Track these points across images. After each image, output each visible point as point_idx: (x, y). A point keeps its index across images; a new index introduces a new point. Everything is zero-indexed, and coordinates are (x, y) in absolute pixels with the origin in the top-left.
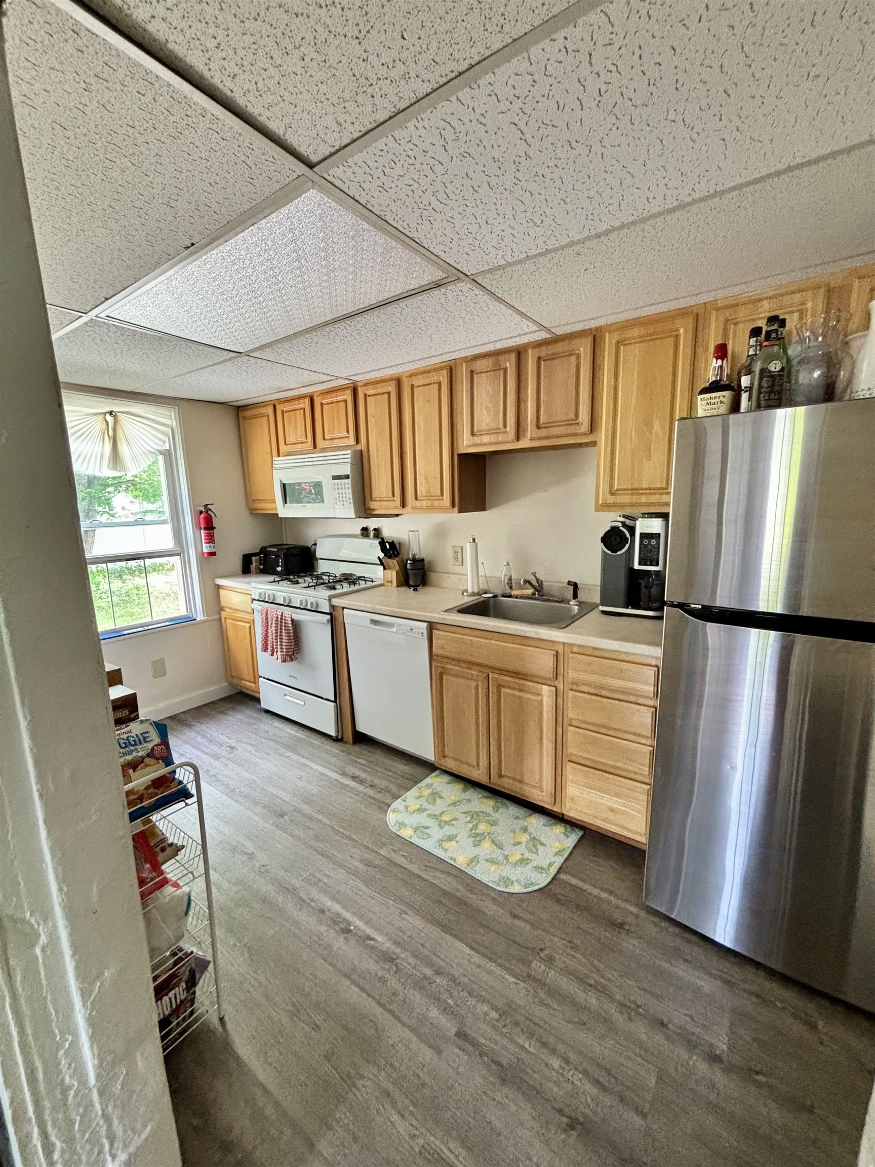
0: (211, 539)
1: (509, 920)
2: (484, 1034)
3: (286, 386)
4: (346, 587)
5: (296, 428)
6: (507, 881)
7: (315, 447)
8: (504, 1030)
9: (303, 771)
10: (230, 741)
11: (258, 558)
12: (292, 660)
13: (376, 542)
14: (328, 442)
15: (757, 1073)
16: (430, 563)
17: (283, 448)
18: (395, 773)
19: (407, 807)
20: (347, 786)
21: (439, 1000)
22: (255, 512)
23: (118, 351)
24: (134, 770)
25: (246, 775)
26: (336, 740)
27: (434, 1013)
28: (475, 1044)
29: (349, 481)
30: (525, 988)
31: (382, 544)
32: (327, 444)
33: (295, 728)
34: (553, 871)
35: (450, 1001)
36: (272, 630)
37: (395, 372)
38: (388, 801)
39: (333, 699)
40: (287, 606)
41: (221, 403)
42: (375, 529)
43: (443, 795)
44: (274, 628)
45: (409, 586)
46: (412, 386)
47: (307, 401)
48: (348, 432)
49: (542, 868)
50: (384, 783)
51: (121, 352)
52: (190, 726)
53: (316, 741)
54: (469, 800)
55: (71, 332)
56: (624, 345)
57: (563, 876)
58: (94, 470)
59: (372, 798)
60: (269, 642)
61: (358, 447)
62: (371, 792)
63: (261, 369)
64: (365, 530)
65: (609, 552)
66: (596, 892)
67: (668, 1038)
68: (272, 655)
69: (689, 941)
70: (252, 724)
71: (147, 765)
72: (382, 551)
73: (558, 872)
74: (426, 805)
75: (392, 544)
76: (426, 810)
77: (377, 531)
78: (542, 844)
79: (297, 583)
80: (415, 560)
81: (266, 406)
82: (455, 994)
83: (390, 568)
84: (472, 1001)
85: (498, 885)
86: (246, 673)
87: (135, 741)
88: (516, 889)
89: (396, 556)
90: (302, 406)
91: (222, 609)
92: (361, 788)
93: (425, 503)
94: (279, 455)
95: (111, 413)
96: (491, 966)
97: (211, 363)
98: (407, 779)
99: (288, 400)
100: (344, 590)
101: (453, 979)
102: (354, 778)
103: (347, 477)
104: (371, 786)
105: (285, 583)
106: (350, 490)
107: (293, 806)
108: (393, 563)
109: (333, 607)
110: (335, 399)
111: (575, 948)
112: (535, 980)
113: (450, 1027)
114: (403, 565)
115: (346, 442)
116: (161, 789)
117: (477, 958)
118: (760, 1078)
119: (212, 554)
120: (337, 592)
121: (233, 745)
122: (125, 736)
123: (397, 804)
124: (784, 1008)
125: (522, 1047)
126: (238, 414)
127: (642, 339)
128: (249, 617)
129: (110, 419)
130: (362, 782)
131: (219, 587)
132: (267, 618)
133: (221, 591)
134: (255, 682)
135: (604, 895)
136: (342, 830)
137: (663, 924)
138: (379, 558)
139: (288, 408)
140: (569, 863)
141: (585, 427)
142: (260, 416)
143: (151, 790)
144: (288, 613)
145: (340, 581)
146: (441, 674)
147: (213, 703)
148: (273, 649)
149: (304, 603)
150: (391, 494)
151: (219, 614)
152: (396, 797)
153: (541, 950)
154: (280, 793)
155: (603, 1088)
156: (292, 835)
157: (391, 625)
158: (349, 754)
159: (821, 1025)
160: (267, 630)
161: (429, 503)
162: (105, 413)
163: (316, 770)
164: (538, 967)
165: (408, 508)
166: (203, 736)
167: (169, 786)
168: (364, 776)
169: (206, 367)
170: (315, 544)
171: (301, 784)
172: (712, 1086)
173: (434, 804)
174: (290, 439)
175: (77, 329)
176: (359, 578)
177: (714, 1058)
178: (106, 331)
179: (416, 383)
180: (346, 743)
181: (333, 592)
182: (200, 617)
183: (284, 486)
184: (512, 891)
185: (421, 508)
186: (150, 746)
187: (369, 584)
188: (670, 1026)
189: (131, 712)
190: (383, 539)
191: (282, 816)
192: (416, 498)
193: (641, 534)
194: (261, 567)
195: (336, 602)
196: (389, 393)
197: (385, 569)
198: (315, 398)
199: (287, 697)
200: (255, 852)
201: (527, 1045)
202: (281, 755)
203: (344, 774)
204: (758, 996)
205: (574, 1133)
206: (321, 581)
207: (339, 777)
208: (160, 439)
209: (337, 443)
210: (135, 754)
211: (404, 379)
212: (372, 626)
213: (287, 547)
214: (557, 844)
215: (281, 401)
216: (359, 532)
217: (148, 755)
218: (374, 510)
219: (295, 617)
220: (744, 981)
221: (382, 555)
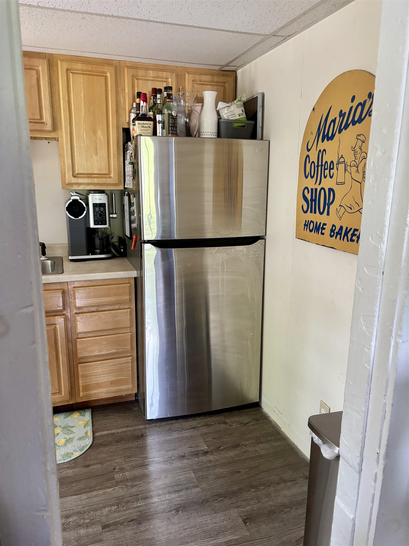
1: (86, 470)
2: (117, 517)
6: (68, 455)
8: (124, 508)
15: (220, 447)
21: (80, 526)
27: (82, 532)
28: (115, 524)
30: (120, 488)
34: (90, 434)
35: (87, 521)
49: (83, 437)
56: (72, 73)
57: (97, 434)
65: (73, 218)
66: (120, 430)
67: (188, 459)
69: (172, 424)
73: (93, 434)
78: (72, 427)
82: (86, 517)
84: (98, 513)
85: (65, 459)
88: (77, 454)
96: (94, 493)
101: (79, 513)
111: (129, 457)
112: (121, 481)
113: (98, 528)
117: (84, 496)
118: (221, 448)
124: (215, 424)
125: (138, 507)
127: (84, 73)
135: (124, 430)
137: (158, 424)
140: (96, 427)
141: (49, 127)
153: (114, 469)
155: (178, 491)
159: (227, 421)
164: (118, 476)
172: (210, 461)
177: (206, 453)
184: (75, 457)
188: (186, 455)
193: (94, 204)
201: (139, 505)
204: (205, 425)
205: (180, 512)
214: (81, 422)
220: (198, 424)
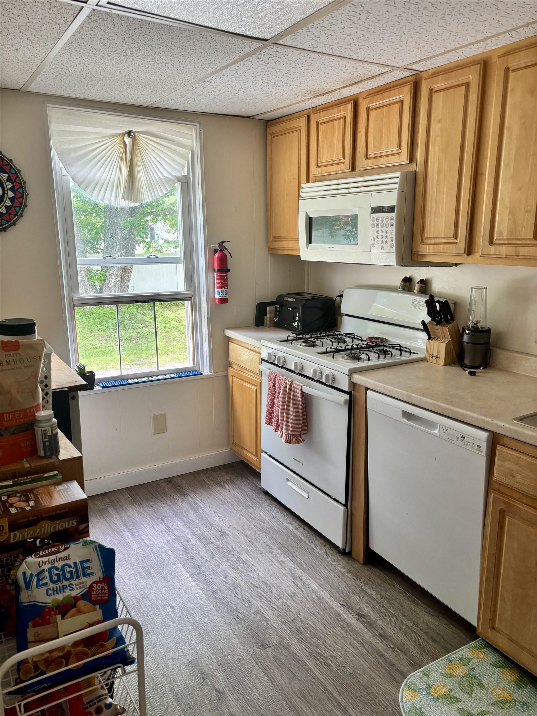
0: (224, 284)
3: (324, 86)
4: (374, 360)
5: (331, 146)
7: (353, 169)
9: (298, 587)
10: (222, 524)
11: (273, 308)
12: (298, 442)
13: (423, 299)
14: (370, 161)
16: (500, 336)
17: (314, 170)
18: (417, 625)
19: (429, 687)
20: (349, 625)
22: (275, 252)
23: (128, 52)
24: (63, 617)
25: (232, 574)
26: (343, 553)
29: (393, 215)
31: (430, 304)
32: (369, 164)
33: (296, 524)
36: (279, 400)
37: (481, 51)
38: (404, 668)
39: (343, 502)
40: (299, 374)
41: (248, 117)
42: (422, 281)
43: (485, 682)
44: (281, 399)
45: (462, 365)
46: (507, 69)
47: (349, 107)
48: (400, 147)
50: (400, 638)
51: (132, 53)
52: (184, 494)
53: (319, 549)
54: (525, 704)
55: (77, 31)
58: (110, 200)
59: (381, 655)
60: (275, 414)
61: (412, 168)
62: (381, 646)
63: (293, 64)
64: (408, 282)
68: (276, 431)
70: (249, 507)
71: (80, 612)
72: (429, 313)
74: (457, 693)
75: (445, 305)
76: (457, 700)
77: (425, 284)
79: (313, 345)
80: (476, 330)
81: (299, 117)
83: (437, 338)
86: (248, 441)
87: (70, 572)
89: (448, 322)
90: (342, 114)
91: (229, 365)
92: (368, 635)
93: (504, 250)
94: (308, 181)
95: (129, 133)
97: (232, 60)
98: (434, 640)
99: (326, 108)
100: (371, 363)
102: (360, 616)
103: (391, 209)
104: (381, 636)
105: (299, 344)
106: (394, 229)
107: (280, 636)
108: (445, 331)
109: (353, 385)
110: (386, 101)
114: (457, 336)
115: (395, 160)
116: (93, 649)
119: (224, 301)
120: (361, 364)
121: (224, 530)
122: (59, 564)
123: (415, 676)
126: (266, 130)
128: (255, 378)
129: (127, 140)
130: (370, 625)
131: (228, 340)
132: (274, 385)
133: (231, 346)
134: (257, 455)
136: (336, 695)
138: (423, 323)
139: (325, 119)
142: (290, 131)
143: (80, 648)
144: (299, 382)
145: (368, 347)
146: (503, 514)
147: (212, 470)
148: (278, 424)
149: (318, 374)
150: (451, 235)
151: (227, 371)
152: (416, 665)
154: (266, 611)
156: (272, 680)
157: (430, 424)
158: (357, 577)
160: (274, 399)
161: (511, 250)
162: (124, 134)
163: (313, 591)
165: (477, 256)
166: (195, 511)
167: (103, 646)
168: (373, 616)
169: (226, 67)
170: (341, 296)
171: (293, 606)
173: (470, 693)
174: (324, 158)
175: (81, 27)
176: (393, 346)
178: (110, 25)
179: (512, 65)
180: (355, 560)
181: (355, 365)
182: (206, 372)
183: (310, 221)
185: (498, 257)
186: (88, 581)
187: (406, 357)
189: (79, 523)
190: (432, 297)
191: (264, 646)
192: (491, 242)
194: (276, 319)
195: (358, 378)
196: (467, 85)
197: (430, 338)
198: (361, 101)
199: (289, 483)
200: (227, 692)
202: (275, 557)
203: (347, 606)
206: (342, 346)
207: (339, 608)
208: (179, 164)
209: (383, 162)
210: (68, 592)
211: (495, 59)
212: (405, 420)
213: (306, 297)
215: (317, 109)
216: (398, 282)
217: (83, 597)
218: (424, 256)
219: (306, 389)
221: (428, 319)
